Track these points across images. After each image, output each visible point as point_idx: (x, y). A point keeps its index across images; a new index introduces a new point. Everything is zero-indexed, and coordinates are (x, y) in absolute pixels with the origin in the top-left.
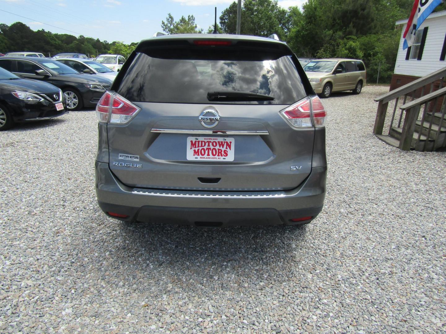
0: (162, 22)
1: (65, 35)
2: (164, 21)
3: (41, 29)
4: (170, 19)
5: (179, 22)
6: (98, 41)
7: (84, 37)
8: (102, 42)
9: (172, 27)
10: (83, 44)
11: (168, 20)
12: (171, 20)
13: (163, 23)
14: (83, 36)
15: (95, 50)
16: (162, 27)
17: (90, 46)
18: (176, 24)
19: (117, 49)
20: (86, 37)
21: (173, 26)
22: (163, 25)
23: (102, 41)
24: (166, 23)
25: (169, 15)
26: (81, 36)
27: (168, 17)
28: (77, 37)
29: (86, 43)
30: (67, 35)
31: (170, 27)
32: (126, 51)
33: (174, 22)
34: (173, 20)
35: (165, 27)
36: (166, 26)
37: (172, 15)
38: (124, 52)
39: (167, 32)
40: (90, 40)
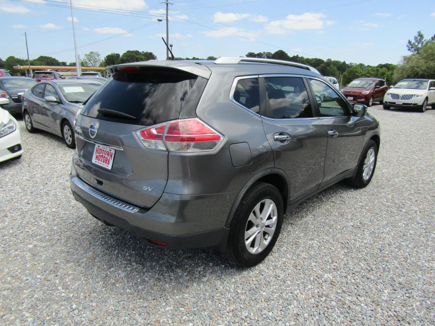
0: (408, 41)
1: (315, 59)
2: (411, 40)
3: (296, 55)
4: (419, 37)
5: (431, 40)
6: (344, 63)
7: (331, 61)
8: (347, 65)
9: (420, 46)
10: (329, 67)
11: (416, 38)
12: (420, 39)
13: (410, 42)
14: (330, 59)
15: (339, 72)
16: (408, 46)
17: (335, 68)
18: (425, 42)
19: (352, 71)
20: (333, 60)
21: (422, 45)
22: (408, 44)
23: (347, 63)
24: (413, 41)
25: (419, 33)
26: (328, 60)
27: (416, 35)
28: (325, 61)
29: (332, 66)
30: (317, 59)
31: (417, 46)
32: (361, 73)
33: (423, 40)
34: (423, 39)
35: (410, 46)
36: (412, 45)
37: (422, 33)
38: (359, 73)
39: (413, 52)
40: (336, 63)
